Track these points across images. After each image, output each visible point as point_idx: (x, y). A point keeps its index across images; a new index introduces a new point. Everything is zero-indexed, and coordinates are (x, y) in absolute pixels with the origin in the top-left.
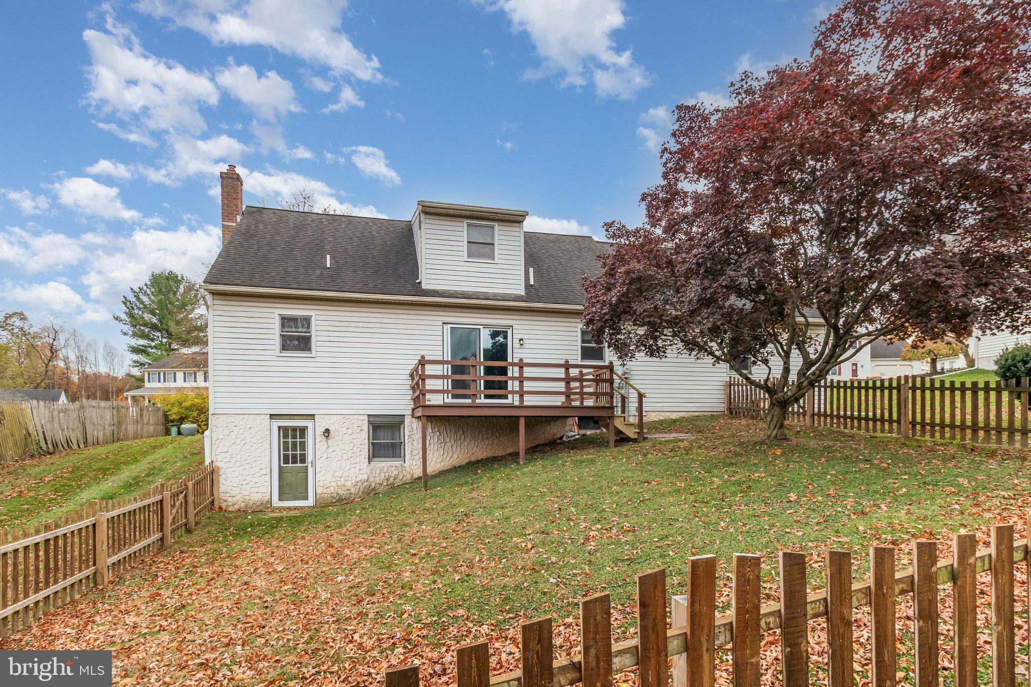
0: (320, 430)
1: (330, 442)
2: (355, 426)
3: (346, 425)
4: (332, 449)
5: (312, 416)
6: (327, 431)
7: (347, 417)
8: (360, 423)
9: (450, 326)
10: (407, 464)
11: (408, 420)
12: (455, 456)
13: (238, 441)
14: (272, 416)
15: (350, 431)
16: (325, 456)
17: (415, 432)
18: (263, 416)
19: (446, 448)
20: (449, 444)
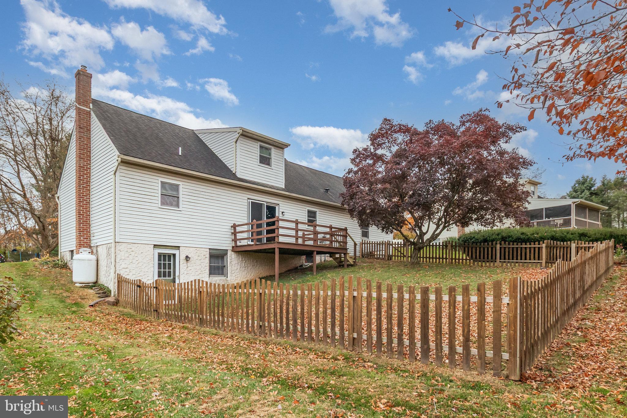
0: (183, 257)
1: (188, 264)
2: (202, 255)
3: (197, 254)
4: (189, 268)
5: (178, 248)
6: (187, 257)
7: (198, 249)
8: (205, 253)
9: (251, 200)
10: (229, 278)
11: (230, 253)
12: (252, 275)
13: (134, 261)
14: (155, 246)
15: (200, 258)
16: (186, 273)
17: (233, 260)
18: (150, 246)
19: (248, 270)
20: (250, 268)
